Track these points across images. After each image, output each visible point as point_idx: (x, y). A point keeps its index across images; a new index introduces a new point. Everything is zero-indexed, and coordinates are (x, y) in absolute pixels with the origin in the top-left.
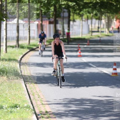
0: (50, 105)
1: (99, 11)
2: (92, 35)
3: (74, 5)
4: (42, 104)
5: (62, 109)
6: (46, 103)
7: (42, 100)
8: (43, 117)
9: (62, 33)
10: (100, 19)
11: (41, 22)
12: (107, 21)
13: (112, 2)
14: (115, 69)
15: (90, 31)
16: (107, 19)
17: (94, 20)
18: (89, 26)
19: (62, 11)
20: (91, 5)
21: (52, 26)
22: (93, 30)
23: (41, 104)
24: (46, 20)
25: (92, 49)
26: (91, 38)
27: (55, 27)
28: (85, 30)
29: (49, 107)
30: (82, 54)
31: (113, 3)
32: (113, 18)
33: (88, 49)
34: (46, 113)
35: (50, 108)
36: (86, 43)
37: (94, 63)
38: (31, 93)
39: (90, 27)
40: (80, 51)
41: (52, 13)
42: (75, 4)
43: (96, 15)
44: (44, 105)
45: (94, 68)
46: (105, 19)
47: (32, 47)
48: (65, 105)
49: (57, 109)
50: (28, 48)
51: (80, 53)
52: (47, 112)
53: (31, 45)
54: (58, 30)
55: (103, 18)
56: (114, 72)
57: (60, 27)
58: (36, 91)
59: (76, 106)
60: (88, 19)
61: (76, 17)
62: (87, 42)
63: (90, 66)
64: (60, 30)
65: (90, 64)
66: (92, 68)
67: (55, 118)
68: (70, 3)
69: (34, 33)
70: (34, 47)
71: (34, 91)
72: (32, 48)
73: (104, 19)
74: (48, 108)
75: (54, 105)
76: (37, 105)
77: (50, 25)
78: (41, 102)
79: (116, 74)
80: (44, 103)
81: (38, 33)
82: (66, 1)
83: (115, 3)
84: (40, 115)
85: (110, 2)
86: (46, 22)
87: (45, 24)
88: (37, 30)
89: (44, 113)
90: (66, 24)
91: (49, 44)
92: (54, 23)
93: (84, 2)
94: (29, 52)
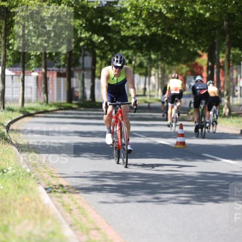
4: (53, 176)
5: (89, 183)
6: (59, 175)
7: (52, 172)
8: (55, 192)
10: (147, 74)
11: (43, 70)
12: (160, 76)
13: (171, 35)
14: (182, 136)
16: (160, 72)
21: (63, 81)
23: (51, 176)
24: (52, 70)
27: (69, 82)
29: (66, 180)
31: (172, 37)
32: (171, 72)
35: (68, 182)
38: (31, 163)
41: (63, 57)
43: (141, 65)
44: (56, 178)
45: (143, 138)
47: (27, 110)
48: (94, 178)
49: (81, 183)
52: (61, 186)
53: (25, 108)
55: (153, 72)
63: (135, 136)
65: (135, 133)
66: (138, 138)
67: (78, 193)
69: (31, 93)
70: (32, 112)
73: (154, 75)
75: (73, 178)
76: (43, 177)
77: (59, 79)
78: (49, 175)
81: (37, 92)
82: (88, 33)
83: (176, 36)
84: (49, 190)
85: (168, 34)
86: (53, 73)
87: (50, 77)
88: (36, 87)
89: (57, 187)
90: (88, 78)
91: (58, 108)
92: (67, 75)
93: (122, 36)
94: (22, 117)
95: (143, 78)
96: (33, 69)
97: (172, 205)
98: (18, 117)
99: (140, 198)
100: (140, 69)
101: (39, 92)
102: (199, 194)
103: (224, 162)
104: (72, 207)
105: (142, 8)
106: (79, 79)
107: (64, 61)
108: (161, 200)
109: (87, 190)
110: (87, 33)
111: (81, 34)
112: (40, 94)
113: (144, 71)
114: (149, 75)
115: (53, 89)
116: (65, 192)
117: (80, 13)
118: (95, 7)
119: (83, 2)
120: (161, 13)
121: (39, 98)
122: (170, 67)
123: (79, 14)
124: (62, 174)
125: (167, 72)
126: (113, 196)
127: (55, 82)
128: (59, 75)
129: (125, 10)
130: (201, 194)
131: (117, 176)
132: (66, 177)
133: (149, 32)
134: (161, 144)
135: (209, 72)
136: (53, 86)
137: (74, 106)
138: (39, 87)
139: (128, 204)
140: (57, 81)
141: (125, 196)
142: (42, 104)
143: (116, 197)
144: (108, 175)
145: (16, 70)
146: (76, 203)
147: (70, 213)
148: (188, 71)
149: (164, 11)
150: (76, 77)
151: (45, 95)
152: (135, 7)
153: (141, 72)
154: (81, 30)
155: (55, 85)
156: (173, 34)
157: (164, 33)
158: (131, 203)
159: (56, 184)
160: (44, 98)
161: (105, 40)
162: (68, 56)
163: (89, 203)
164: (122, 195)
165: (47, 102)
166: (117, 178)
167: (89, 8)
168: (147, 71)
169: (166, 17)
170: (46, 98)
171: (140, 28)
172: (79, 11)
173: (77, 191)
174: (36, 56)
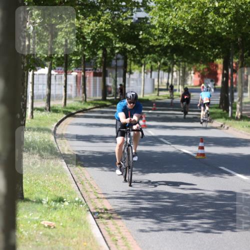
0: (109, 200)
1: (171, 59)
2: (158, 95)
3: (134, 49)
4: (98, 198)
5: (128, 206)
6: (103, 196)
7: (97, 191)
8: (102, 218)
9: (113, 91)
10: (170, 71)
11: (83, 73)
12: (181, 75)
13: (193, 46)
14: (202, 148)
15: (156, 89)
16: (181, 72)
17: (161, 72)
18: (154, 80)
19: (115, 58)
20: (159, 49)
21: (99, 80)
22: (160, 87)
23: (96, 197)
24: (90, 70)
25: (161, 116)
26: (157, 99)
27: (104, 81)
28: (148, 88)
29: (109, 203)
30: (148, 123)
31: (193, 48)
32: (190, 69)
33: (156, 116)
34: (105, 212)
35: (111, 204)
36: (151, 108)
37: (166, 138)
38: (79, 180)
39: (156, 83)
40: (144, 119)
41: (99, 60)
42: (135, 47)
43: (165, 64)
44: (101, 200)
45: (169, 146)
46: (179, 71)
47: (69, 110)
48: (132, 200)
49: (122, 205)
50: (64, 112)
51: (144, 121)
52: (106, 210)
53: (67, 108)
54: (108, 86)
55: (175, 69)
56: (200, 151)
57: (110, 82)
58: (86, 178)
59: (149, 203)
60: (152, 70)
61: (134, 66)
62: (152, 106)
63: (162, 143)
64: (110, 87)
65: (162, 139)
66: (164, 145)
67: (120, 219)
68: (128, 46)
69: (71, 90)
70: (74, 111)
71: (83, 178)
72: (70, 112)
73: (176, 71)
74: (108, 205)
75: (115, 200)
76: (90, 199)
77: (95, 78)
78: (95, 195)
79: (203, 155)
80: (100, 196)
81: (76, 89)
82: (122, 43)
83: (197, 47)
84: (97, 215)
85: (190, 45)
86: (90, 73)
87: (88, 76)
88: (75, 85)
89: (103, 211)
90: (120, 77)
91: (95, 107)
92: (102, 75)
93: (150, 46)
94: (65, 118)
95: (166, 74)
96: (73, 70)
97: (197, 233)
98: (62, 118)
99: (171, 225)
100: (164, 66)
101: (78, 90)
102: (218, 220)
103: (238, 178)
104: (117, 238)
105: (168, 25)
106: (112, 77)
107: (100, 64)
108: (188, 227)
109: (127, 215)
110: (120, 43)
111: (115, 43)
112: (79, 91)
113: (167, 68)
114: (172, 72)
115: (90, 87)
116: (110, 218)
117: (115, 29)
118: (129, 25)
119: (119, 21)
120: (184, 30)
121: (78, 95)
122: (190, 65)
123: (115, 31)
124: (105, 194)
125: (187, 69)
126: (149, 223)
127: (92, 81)
128: (95, 75)
129: (154, 27)
130: (220, 220)
131: (150, 197)
132: (109, 198)
133: (173, 43)
134: (184, 153)
135: (225, 79)
136: (90, 84)
137: (108, 104)
138: (78, 85)
139: (161, 232)
140: (94, 79)
141: (159, 223)
142: (81, 102)
143: (151, 224)
144: (142, 195)
145: (58, 69)
146: (120, 233)
147: (116, 244)
148: (205, 68)
149: (187, 29)
150: (110, 76)
151: (84, 95)
152: (162, 25)
153: (165, 68)
154: (115, 40)
155: (92, 83)
156: (195, 45)
157: (187, 44)
158: (164, 232)
159: (102, 207)
160: (83, 97)
161: (136, 48)
162: (103, 60)
163: (130, 232)
164: (156, 221)
165: (85, 101)
166: (150, 199)
167: (123, 26)
168: (170, 68)
169: (189, 34)
170: (84, 97)
171: (166, 40)
172: (115, 28)
173: (119, 217)
174: (76, 60)
